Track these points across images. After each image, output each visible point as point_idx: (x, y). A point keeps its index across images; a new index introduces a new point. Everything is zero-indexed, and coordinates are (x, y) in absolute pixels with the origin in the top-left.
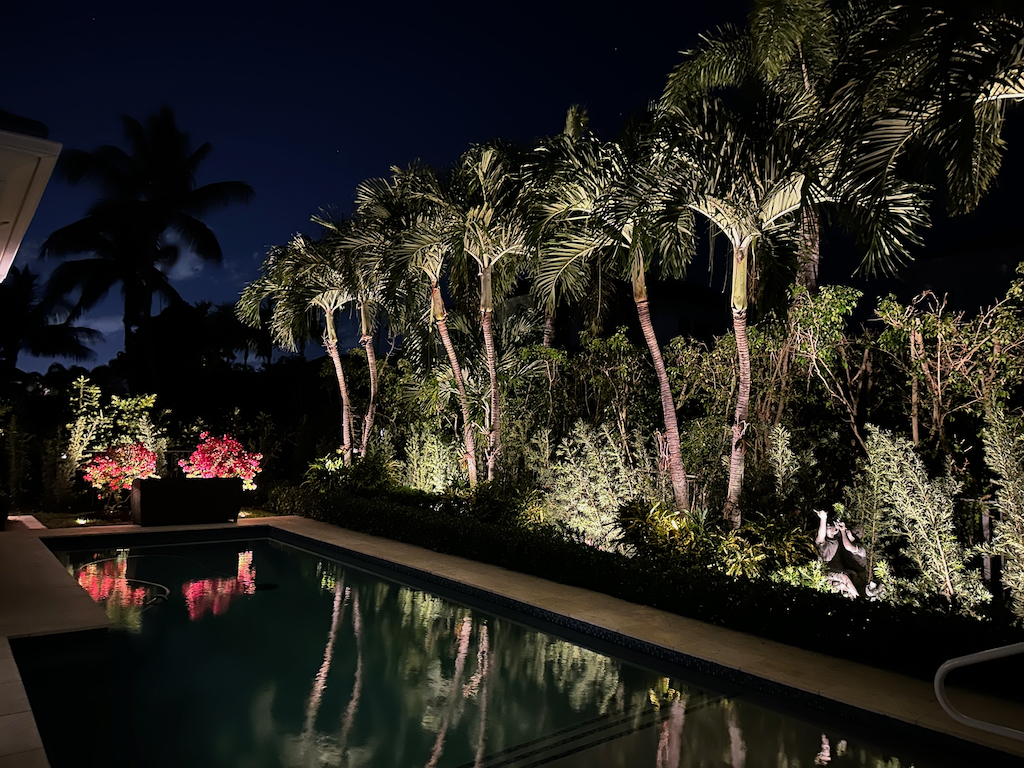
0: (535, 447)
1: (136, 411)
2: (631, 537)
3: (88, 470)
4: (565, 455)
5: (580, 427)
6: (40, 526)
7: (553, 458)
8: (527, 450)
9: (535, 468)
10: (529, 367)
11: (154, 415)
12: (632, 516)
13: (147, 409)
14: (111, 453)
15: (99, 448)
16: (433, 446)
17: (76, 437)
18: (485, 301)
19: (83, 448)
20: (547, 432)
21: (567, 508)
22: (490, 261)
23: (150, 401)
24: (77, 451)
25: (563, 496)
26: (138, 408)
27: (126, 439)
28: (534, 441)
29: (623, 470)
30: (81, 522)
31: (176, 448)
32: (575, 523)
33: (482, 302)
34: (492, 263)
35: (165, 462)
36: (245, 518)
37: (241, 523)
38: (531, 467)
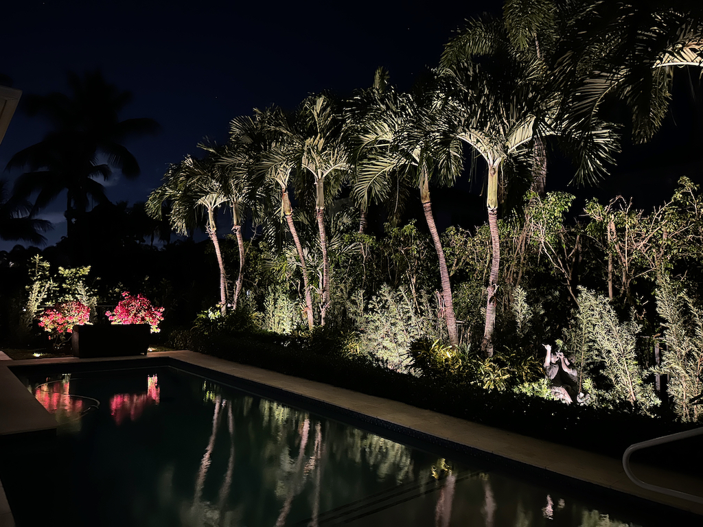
0: (354, 302)
1: (75, 277)
2: (419, 363)
3: (41, 319)
4: (374, 308)
5: (385, 289)
6: (7, 358)
7: (366, 310)
8: (349, 304)
9: (354, 317)
10: (350, 247)
11: (88, 281)
12: (420, 349)
13: (84, 276)
14: (58, 307)
15: (49, 304)
16: (283, 301)
17: (33, 297)
18: (319, 202)
19: (37, 304)
20: (362, 292)
21: (375, 344)
22: (322, 174)
23: (86, 270)
24: (34, 306)
25: (373, 336)
26: (77, 275)
27: (69, 297)
28: (353, 298)
29: (413, 318)
30: (37, 355)
31: (104, 304)
32: (381, 354)
33: (317, 203)
34: (324, 176)
35: (96, 313)
36: (152, 352)
37: (149, 355)
38: (351, 315)
